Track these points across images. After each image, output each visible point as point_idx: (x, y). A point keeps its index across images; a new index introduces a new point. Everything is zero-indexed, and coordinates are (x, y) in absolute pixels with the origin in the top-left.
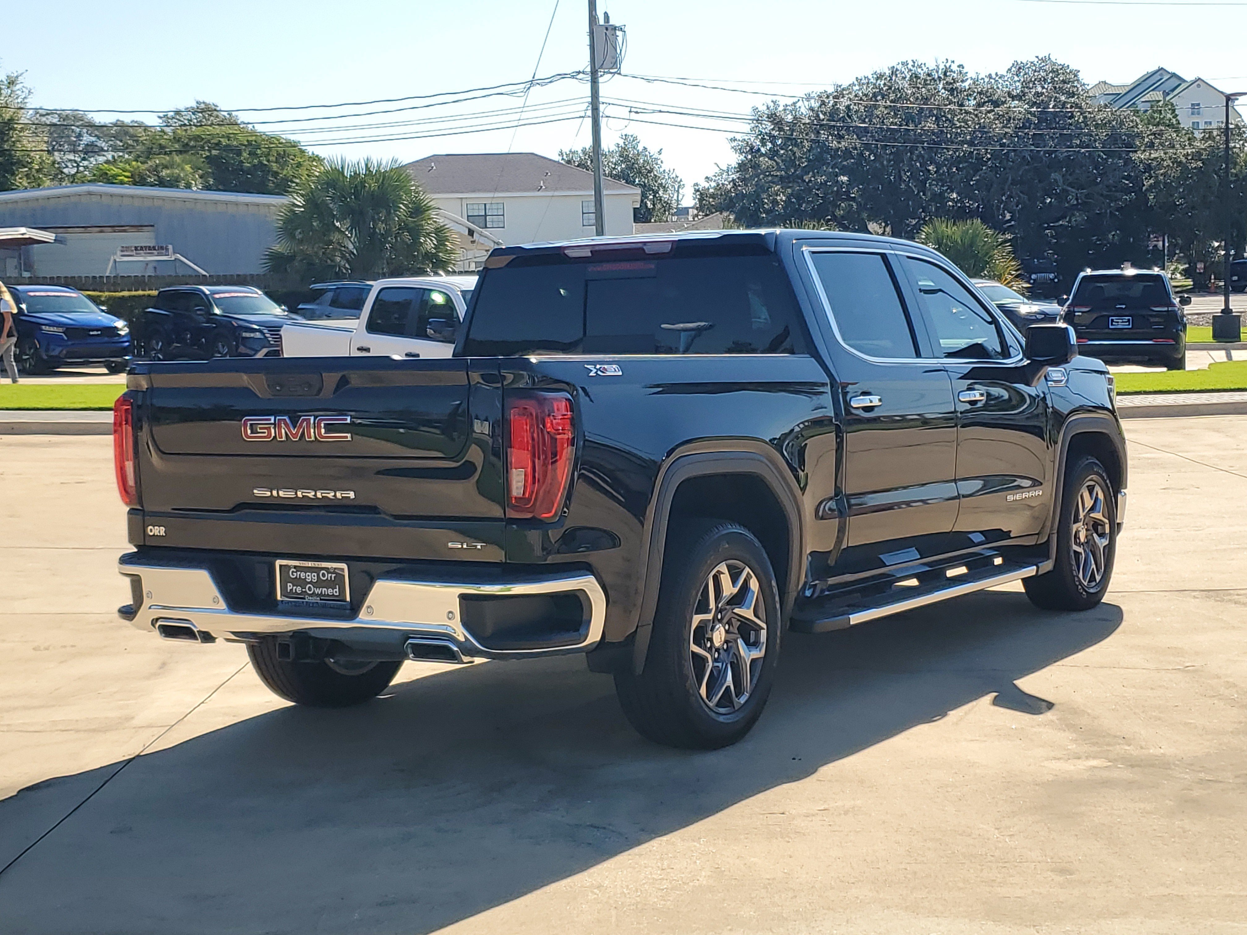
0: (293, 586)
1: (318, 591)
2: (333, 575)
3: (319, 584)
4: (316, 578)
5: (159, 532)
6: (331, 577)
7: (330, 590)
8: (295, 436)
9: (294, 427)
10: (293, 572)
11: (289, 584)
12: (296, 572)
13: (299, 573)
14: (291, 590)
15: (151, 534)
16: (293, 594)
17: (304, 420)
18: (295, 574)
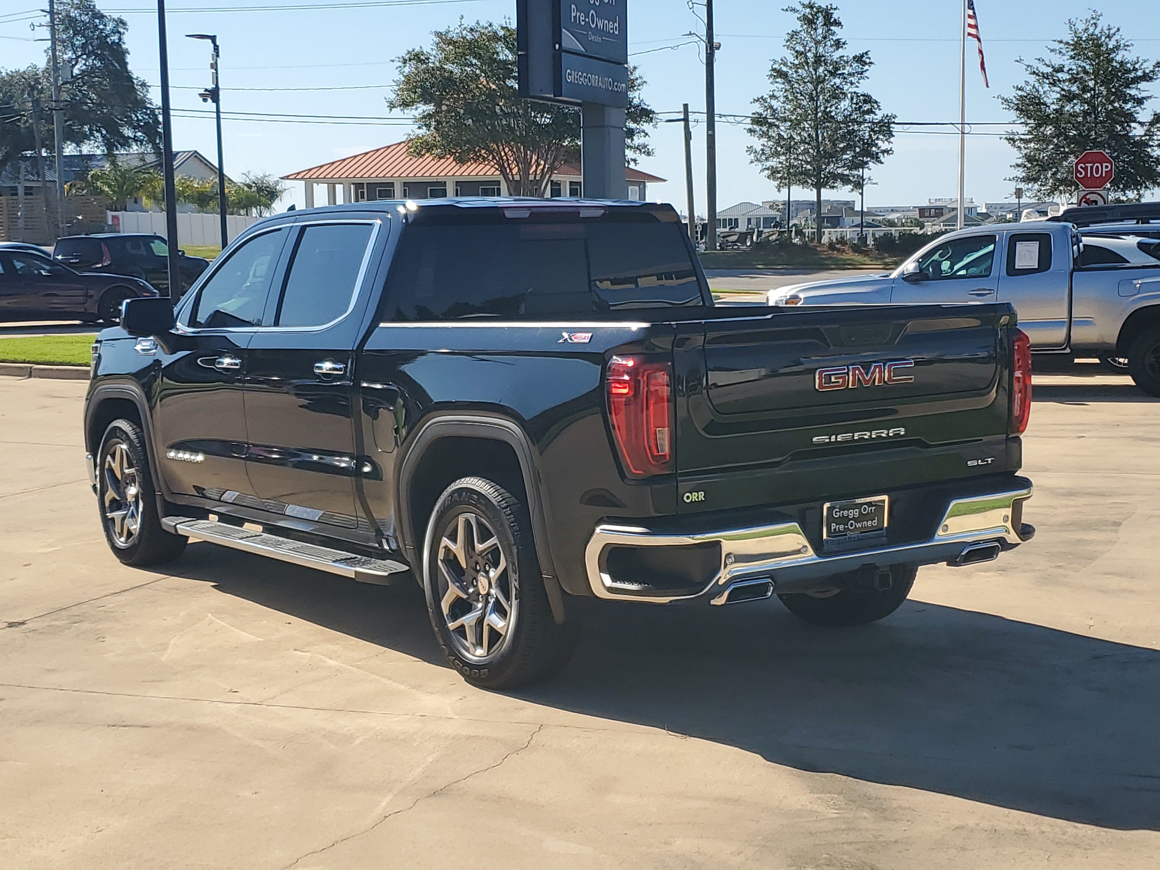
0: (837, 525)
1: (859, 525)
2: (873, 508)
3: (862, 518)
4: (857, 514)
5: (698, 498)
6: (871, 510)
7: (870, 522)
8: (867, 382)
9: (867, 374)
10: (836, 512)
11: (832, 524)
12: (839, 512)
13: (842, 512)
14: (835, 529)
15: (688, 501)
16: (837, 533)
17: (876, 367)
18: (838, 513)
